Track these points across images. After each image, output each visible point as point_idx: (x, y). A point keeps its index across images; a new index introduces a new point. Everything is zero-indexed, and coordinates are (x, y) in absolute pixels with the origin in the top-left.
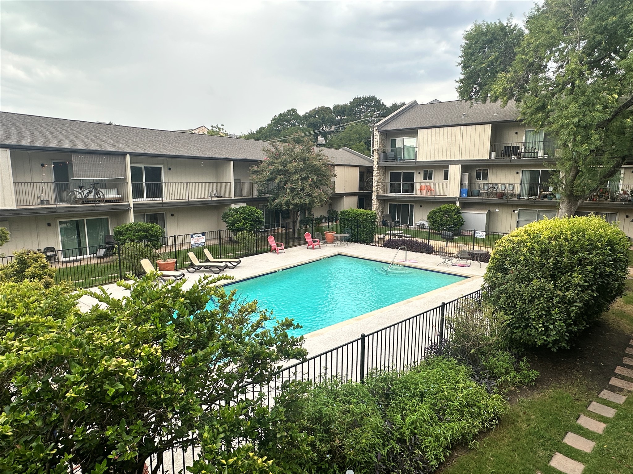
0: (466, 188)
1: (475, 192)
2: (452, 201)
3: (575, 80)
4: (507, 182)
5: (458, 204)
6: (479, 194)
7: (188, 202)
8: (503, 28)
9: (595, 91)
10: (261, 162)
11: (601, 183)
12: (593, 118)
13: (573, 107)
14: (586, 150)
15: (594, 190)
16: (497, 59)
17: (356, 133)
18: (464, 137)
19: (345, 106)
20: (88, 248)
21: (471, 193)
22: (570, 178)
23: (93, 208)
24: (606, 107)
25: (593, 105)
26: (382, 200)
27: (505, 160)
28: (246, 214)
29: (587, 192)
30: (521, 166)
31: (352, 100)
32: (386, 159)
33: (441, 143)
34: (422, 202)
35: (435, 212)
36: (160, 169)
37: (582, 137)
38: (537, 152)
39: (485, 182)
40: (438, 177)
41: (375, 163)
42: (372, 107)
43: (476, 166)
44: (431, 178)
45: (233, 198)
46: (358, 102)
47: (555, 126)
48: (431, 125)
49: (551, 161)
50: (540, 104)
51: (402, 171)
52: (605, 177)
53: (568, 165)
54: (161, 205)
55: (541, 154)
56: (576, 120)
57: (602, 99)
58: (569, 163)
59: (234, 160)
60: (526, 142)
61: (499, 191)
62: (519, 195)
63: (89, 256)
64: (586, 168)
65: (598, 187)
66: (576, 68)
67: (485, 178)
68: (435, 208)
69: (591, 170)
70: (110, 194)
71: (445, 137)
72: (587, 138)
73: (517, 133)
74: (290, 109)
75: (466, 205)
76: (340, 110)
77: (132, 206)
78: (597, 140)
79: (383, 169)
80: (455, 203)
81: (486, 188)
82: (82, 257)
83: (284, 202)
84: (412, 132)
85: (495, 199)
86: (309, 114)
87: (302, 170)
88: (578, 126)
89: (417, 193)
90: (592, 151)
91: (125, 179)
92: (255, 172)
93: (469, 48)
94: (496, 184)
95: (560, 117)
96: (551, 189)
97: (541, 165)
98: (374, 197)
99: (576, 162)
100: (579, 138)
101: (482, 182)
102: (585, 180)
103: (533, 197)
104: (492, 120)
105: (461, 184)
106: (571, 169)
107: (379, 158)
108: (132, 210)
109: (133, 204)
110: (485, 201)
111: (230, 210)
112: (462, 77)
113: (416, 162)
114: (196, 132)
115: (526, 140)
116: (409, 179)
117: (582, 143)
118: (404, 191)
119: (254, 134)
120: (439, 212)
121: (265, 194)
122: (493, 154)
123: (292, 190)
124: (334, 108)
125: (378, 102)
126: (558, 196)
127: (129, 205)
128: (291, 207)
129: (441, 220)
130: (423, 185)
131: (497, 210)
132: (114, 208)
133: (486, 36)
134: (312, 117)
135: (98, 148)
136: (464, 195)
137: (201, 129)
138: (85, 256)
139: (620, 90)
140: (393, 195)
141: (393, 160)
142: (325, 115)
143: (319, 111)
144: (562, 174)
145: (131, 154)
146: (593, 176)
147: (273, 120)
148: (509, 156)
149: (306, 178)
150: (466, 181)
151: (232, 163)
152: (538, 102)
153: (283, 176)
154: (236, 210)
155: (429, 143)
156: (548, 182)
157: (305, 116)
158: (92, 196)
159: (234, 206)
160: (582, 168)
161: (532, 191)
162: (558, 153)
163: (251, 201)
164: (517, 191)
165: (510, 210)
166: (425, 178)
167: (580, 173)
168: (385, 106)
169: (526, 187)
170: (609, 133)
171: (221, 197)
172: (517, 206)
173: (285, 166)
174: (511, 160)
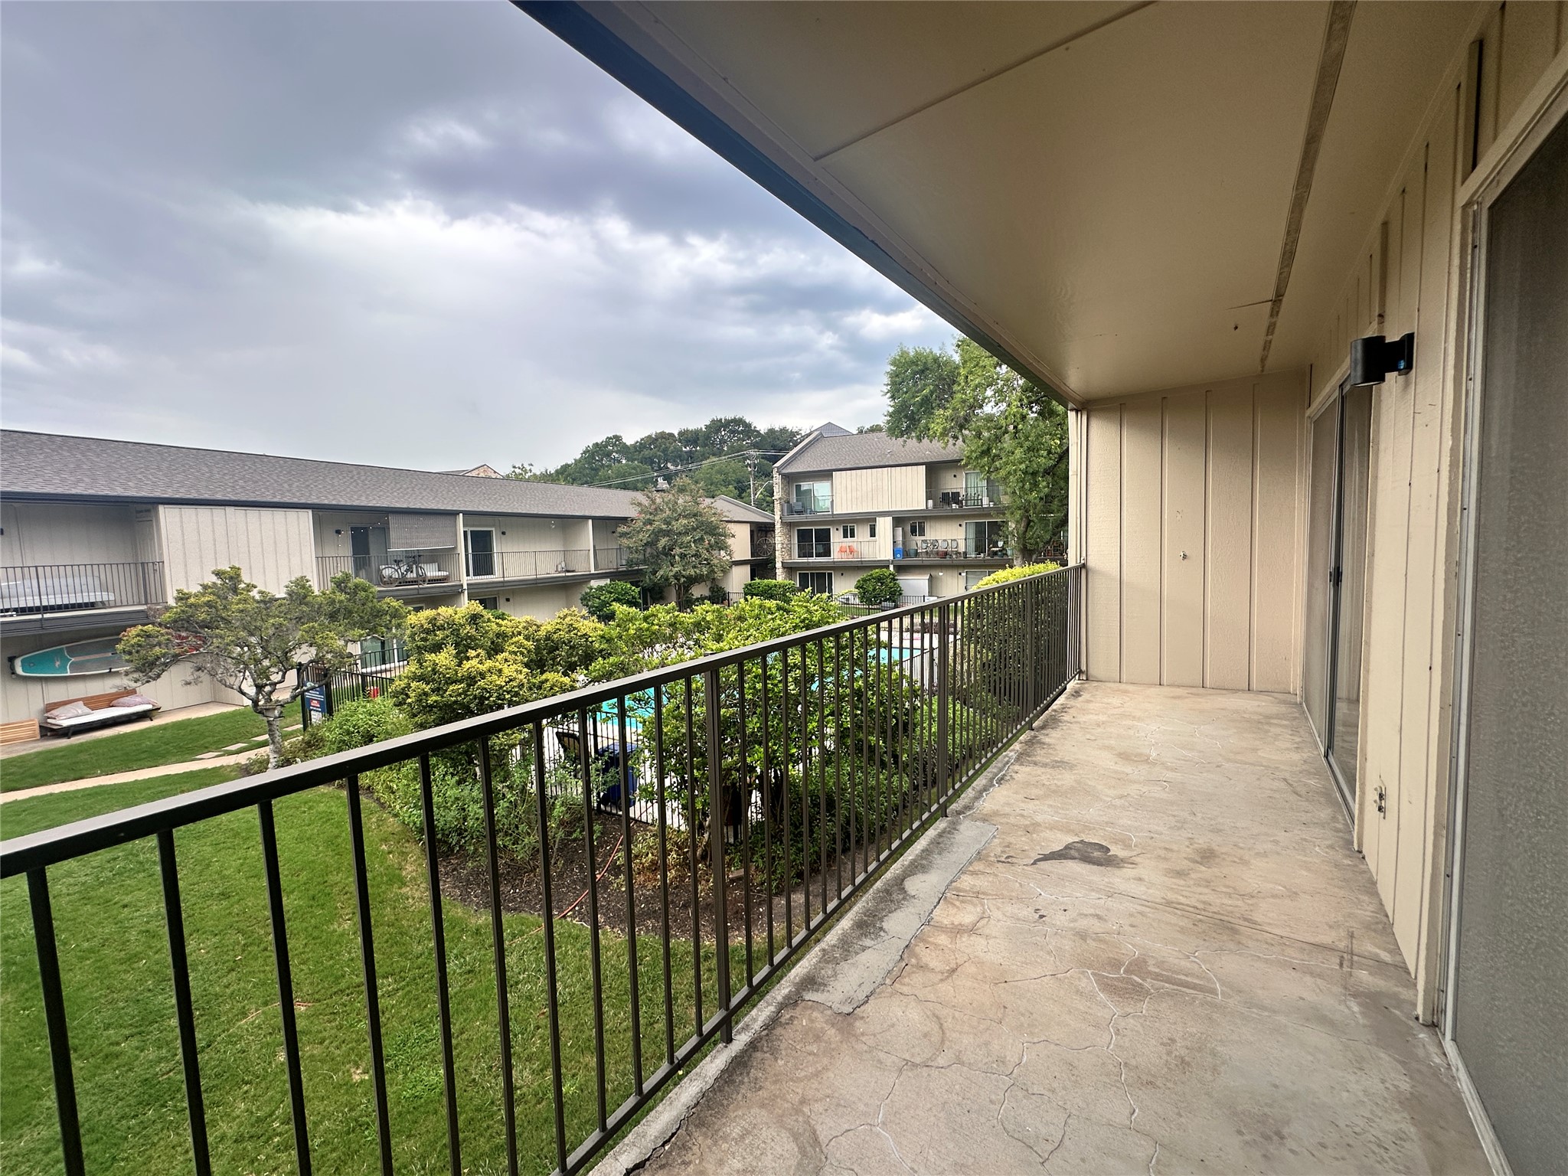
0: (900, 546)
1: (912, 552)
2: (884, 565)
3: (1018, 424)
4: (949, 537)
5: (891, 568)
6: (917, 554)
7: (537, 579)
8: (936, 360)
9: (1038, 436)
10: (632, 520)
11: (1054, 534)
12: (1038, 464)
13: (1019, 453)
14: (1035, 498)
15: (1048, 542)
16: (932, 393)
17: (720, 472)
18: (893, 481)
19: (697, 432)
20: (396, 651)
21: (906, 553)
22: (1022, 529)
23: (416, 592)
24: (1049, 452)
25: (1038, 451)
26: (790, 569)
27: (945, 510)
28: (619, 593)
29: (1041, 545)
30: (963, 517)
31: (708, 423)
32: (791, 511)
33: (864, 489)
34: (845, 568)
35: (865, 580)
36: (489, 533)
37: (1030, 484)
38: (981, 500)
39: (923, 538)
40: (862, 533)
41: (777, 517)
42: (739, 433)
43: (909, 518)
44: (852, 536)
45: (593, 572)
46: (717, 426)
47: (1002, 473)
48: (848, 466)
49: (1000, 511)
50: (985, 448)
51: (813, 528)
52: (1057, 527)
53: (1018, 514)
54: (501, 585)
55: (986, 501)
56: (1023, 466)
57: (1046, 445)
58: (1019, 512)
59: (594, 518)
60: (966, 488)
61: (940, 549)
62: (965, 553)
63: (397, 664)
64: (1037, 517)
65: (1051, 538)
66: (1017, 412)
67: (922, 533)
68: (864, 575)
69: (1042, 519)
70: (431, 571)
71: (869, 481)
72: (1035, 485)
73: (955, 476)
74: (611, 435)
75: (901, 569)
76: (690, 438)
77: (465, 587)
78: (1044, 487)
79: (789, 525)
80: (888, 567)
81: (924, 545)
82: (388, 666)
83: (671, 574)
84: (826, 475)
85: (937, 560)
86: (641, 444)
87: (694, 529)
88: (1025, 473)
89: (836, 555)
90: (1041, 499)
91: (455, 548)
92: (624, 535)
93: (897, 376)
94: (937, 541)
95: (1006, 464)
96: (1000, 544)
97: (988, 515)
98: (779, 565)
99: (1027, 511)
100: (1027, 485)
101: (919, 539)
102: (1037, 530)
103: (982, 555)
104: (926, 461)
105: (894, 542)
106: (1021, 519)
107: (782, 510)
108: (466, 592)
109: (468, 584)
110: (925, 563)
111: (591, 589)
112: (891, 410)
113: (833, 514)
114: (474, 474)
115: (966, 485)
116: (824, 537)
117: (1031, 491)
118: (818, 555)
119: (551, 475)
120: (869, 580)
121: (637, 564)
122: (930, 502)
123: (683, 556)
124: (680, 433)
125: (748, 426)
126: (1009, 552)
127: (462, 585)
128: (682, 580)
129: (874, 590)
130: (844, 545)
131: (941, 574)
132: (442, 590)
133: (917, 365)
134: (645, 447)
135: (418, 506)
136: (898, 556)
137: (481, 469)
138: (392, 665)
139: (1061, 436)
140: (805, 560)
141: (799, 513)
142: (668, 445)
143: (656, 440)
144: (1012, 525)
145: (466, 513)
146: (1045, 527)
147: (585, 452)
148: (949, 504)
149: (702, 539)
150: (900, 538)
151: (590, 521)
152: (982, 445)
153: (667, 539)
154: (600, 588)
155: (849, 490)
156: (998, 534)
157: (634, 446)
158: (411, 576)
159: (594, 584)
160: (1033, 517)
161: (979, 549)
162: (1006, 500)
163: (614, 576)
164: (962, 549)
165: (956, 573)
166: (845, 536)
167: (1032, 524)
168: (758, 432)
169: (972, 544)
170: (1056, 478)
171: (573, 571)
172: (964, 567)
173: (668, 524)
174: (952, 509)
